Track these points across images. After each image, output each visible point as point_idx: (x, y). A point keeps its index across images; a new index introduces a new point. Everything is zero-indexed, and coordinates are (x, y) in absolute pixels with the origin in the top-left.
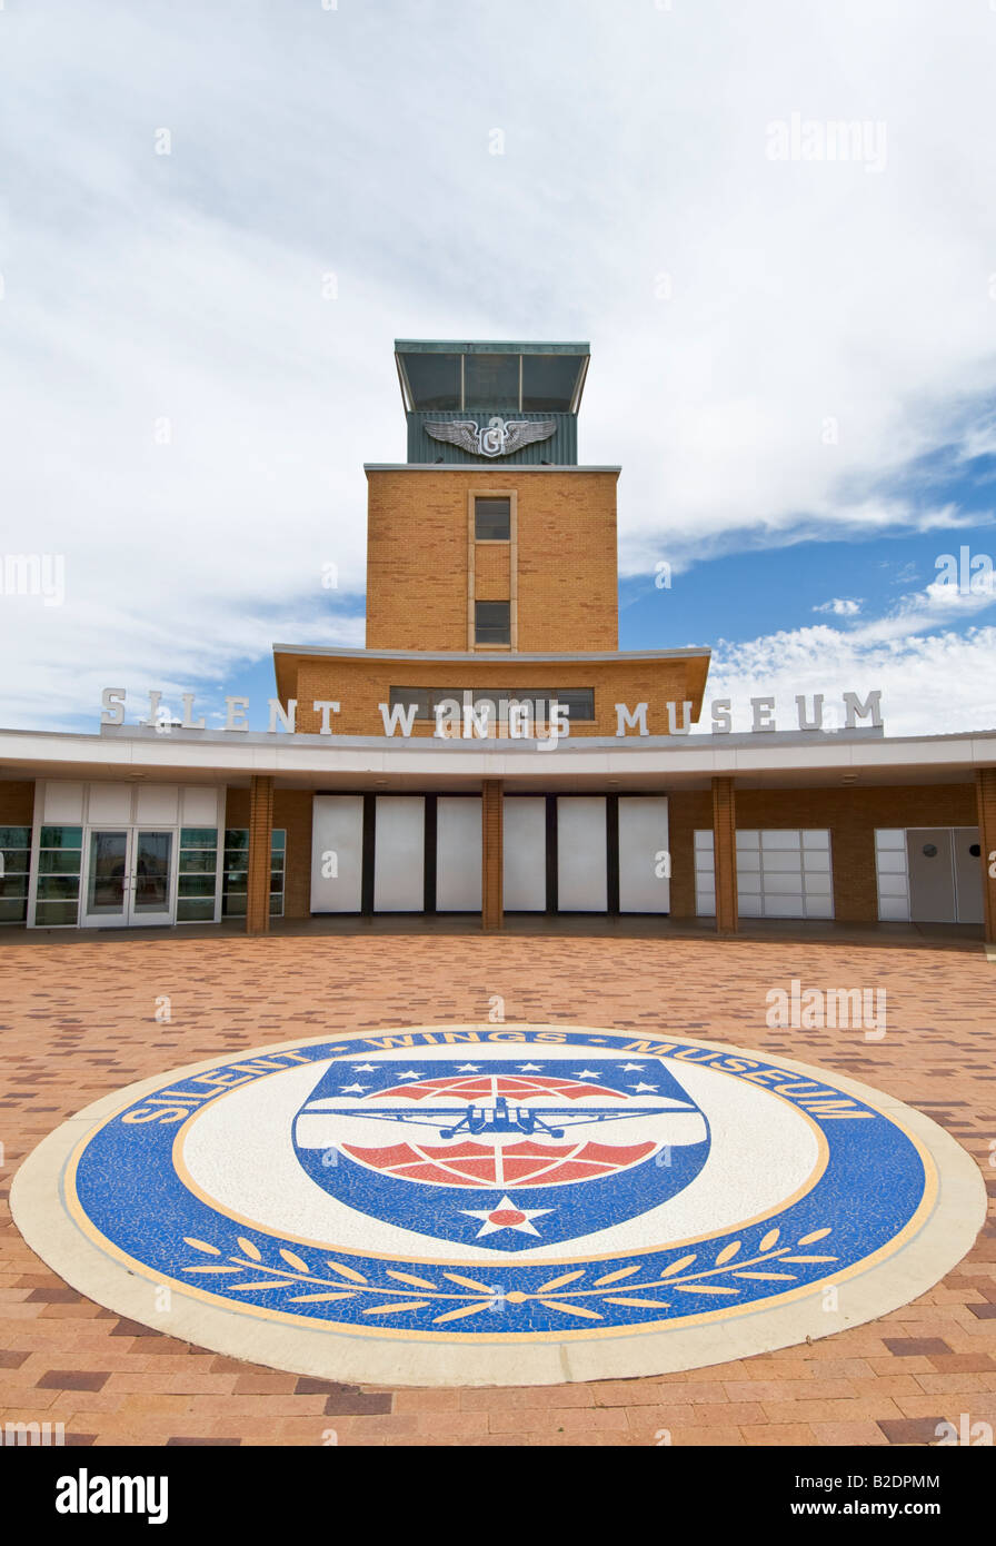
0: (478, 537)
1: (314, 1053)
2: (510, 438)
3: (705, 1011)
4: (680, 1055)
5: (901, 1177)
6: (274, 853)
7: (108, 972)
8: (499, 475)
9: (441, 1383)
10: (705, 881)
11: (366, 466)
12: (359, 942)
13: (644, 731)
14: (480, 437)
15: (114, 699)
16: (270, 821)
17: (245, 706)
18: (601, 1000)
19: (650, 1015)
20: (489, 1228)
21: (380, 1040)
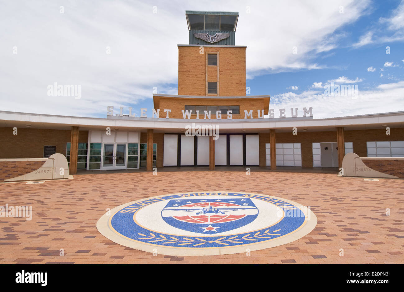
0: (209, 65)
1: (166, 198)
2: (217, 38)
3: (263, 188)
4: (255, 197)
5: (299, 220)
6: (153, 150)
7: (111, 181)
8: (214, 48)
9: (194, 255)
10: (268, 157)
11: (178, 45)
12: (176, 173)
13: (252, 117)
14: (209, 37)
15: (110, 109)
16: (153, 141)
17: (146, 111)
18: (238, 186)
19: (249, 189)
20: (206, 230)
21: (182, 195)
